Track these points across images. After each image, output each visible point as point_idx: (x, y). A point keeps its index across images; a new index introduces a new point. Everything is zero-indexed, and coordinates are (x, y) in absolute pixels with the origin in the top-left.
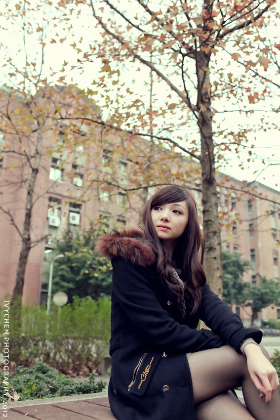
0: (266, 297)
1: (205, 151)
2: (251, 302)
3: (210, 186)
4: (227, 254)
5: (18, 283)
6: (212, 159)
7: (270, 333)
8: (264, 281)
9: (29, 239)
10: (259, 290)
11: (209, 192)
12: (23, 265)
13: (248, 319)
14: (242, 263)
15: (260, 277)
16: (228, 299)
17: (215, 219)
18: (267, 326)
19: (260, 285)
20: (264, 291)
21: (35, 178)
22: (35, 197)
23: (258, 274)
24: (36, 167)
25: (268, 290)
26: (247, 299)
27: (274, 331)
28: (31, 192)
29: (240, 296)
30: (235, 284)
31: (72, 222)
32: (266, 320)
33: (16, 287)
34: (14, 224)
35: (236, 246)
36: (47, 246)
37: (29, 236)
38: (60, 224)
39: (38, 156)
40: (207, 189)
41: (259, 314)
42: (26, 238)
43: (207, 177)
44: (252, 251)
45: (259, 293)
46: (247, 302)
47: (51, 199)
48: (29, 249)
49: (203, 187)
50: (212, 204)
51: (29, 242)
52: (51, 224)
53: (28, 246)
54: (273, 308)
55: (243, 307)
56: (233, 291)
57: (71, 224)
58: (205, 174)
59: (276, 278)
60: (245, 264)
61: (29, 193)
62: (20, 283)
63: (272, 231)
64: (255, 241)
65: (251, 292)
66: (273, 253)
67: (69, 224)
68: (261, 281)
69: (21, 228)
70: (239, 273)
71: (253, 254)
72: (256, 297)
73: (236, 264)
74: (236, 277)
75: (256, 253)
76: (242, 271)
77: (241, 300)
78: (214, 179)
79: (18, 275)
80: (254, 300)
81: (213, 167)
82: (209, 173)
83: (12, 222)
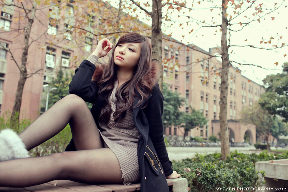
0: (194, 122)
1: (155, 8)
2: (184, 124)
3: (157, 34)
4: (171, 92)
5: (17, 103)
6: (160, 14)
7: (195, 145)
8: (194, 111)
9: (25, 71)
10: (190, 117)
11: (156, 39)
12: (21, 90)
13: (182, 136)
14: (180, 99)
15: (191, 108)
16: (169, 122)
17: (159, 59)
18: (194, 141)
19: (191, 114)
20: (193, 117)
21: (31, 26)
22: (30, 40)
23: (190, 106)
24: (31, 18)
25: (196, 117)
26: (182, 123)
27: (198, 144)
28: (27, 37)
29: (177, 121)
30: (175, 112)
31: (63, 65)
32: (193, 137)
33: (15, 106)
34: (14, 60)
35: (176, 87)
36: (45, 81)
37: (25, 69)
38: (55, 66)
39: (34, 10)
40: (155, 37)
41: (189, 132)
42: (23, 71)
43: (155, 28)
44: (187, 91)
45: (190, 119)
46: (182, 124)
47: (48, 48)
48: (26, 78)
49: (152, 35)
50: (158, 48)
51: (25, 74)
52: (48, 66)
53: (24, 77)
54: (198, 129)
55: (179, 127)
56: (173, 117)
57: (63, 67)
58: (154, 25)
59: (202, 110)
60: (182, 100)
61: (26, 37)
62: (18, 103)
63: (201, 78)
64: (189, 85)
65: (185, 118)
66: (201, 93)
67: (61, 67)
68: (192, 111)
69: (20, 63)
70: (178, 105)
71: (187, 93)
72: (188, 121)
73: (176, 100)
74: (176, 108)
75: (189, 92)
76: (180, 104)
77: (177, 123)
78: (161, 30)
79: (17, 97)
80: (186, 123)
81: (160, 21)
82: (157, 25)
83: (12, 58)
